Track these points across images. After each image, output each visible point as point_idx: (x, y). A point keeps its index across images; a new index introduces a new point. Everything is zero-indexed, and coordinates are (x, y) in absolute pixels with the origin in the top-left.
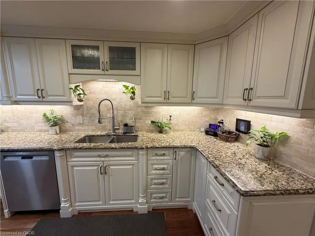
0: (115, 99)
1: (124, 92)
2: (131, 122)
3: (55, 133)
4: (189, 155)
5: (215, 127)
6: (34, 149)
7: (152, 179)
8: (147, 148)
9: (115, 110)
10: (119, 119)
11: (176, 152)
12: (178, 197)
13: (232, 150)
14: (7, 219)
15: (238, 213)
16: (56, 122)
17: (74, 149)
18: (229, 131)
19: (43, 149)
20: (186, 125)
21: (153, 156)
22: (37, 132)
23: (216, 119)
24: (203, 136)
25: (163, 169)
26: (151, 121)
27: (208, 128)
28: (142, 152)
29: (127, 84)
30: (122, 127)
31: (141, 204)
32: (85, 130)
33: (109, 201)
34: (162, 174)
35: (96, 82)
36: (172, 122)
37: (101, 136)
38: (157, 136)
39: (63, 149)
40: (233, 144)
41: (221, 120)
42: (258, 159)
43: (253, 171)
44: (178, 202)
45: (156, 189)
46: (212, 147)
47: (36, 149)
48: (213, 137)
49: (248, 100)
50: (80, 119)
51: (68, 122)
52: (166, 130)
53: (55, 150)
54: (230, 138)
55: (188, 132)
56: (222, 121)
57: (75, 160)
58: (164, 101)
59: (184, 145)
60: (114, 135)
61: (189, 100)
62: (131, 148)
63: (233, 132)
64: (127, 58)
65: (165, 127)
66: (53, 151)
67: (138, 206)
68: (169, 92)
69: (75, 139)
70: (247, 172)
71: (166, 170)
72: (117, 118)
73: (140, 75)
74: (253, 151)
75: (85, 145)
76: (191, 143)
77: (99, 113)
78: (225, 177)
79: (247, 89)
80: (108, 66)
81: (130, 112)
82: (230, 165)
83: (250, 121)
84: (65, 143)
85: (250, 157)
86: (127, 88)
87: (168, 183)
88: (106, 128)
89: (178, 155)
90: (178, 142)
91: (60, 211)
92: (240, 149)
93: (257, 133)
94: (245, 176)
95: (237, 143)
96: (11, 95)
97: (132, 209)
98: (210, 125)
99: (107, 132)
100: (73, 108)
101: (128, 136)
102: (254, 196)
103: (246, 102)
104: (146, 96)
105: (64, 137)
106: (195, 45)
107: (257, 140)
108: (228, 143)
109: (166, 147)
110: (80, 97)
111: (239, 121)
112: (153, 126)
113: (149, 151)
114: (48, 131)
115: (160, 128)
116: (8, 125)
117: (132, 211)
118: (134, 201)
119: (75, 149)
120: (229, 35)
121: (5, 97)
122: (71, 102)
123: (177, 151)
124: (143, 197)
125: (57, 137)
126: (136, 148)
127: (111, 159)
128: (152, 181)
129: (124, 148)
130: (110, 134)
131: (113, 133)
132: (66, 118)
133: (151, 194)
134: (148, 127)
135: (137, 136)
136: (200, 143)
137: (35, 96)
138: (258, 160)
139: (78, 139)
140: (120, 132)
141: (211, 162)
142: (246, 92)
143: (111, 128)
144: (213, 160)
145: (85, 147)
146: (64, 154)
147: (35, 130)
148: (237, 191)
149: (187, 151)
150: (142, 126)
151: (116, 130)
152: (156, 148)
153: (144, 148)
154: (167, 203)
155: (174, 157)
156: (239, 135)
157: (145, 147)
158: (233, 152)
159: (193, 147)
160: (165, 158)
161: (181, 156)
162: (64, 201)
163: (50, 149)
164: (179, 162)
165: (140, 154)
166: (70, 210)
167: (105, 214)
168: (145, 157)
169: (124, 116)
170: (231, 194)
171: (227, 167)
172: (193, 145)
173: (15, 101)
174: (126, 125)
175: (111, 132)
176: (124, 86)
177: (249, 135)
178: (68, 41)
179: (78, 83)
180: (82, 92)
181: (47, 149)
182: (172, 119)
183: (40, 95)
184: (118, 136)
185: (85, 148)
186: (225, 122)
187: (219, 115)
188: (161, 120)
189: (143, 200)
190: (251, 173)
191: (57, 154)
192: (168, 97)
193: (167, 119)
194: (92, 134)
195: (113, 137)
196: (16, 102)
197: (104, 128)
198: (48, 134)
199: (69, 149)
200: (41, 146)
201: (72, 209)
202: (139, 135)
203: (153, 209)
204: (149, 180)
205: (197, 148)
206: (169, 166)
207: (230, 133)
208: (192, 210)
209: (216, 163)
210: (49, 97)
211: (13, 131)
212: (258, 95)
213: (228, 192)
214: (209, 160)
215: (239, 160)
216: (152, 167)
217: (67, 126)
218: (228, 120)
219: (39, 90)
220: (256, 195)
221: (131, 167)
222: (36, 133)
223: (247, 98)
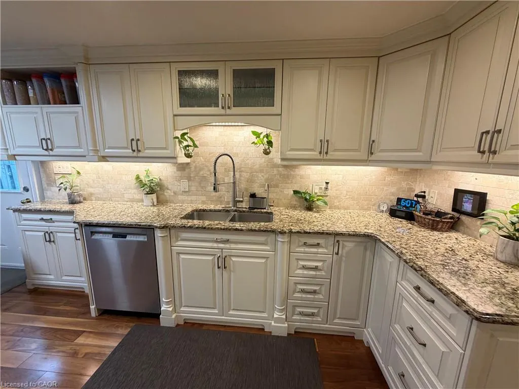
0: (237, 154)
1: (254, 143)
2: (260, 192)
3: (152, 204)
4: (362, 248)
5: (408, 203)
6: (129, 225)
7: (296, 284)
8: (291, 232)
9: (237, 172)
10: (242, 186)
11: (338, 241)
12: (338, 316)
13: (445, 243)
14: (93, 318)
15: (465, 351)
16: (152, 188)
17: (182, 227)
18: (438, 212)
19: (140, 225)
20: (353, 198)
21: (299, 246)
22: (127, 202)
23: (411, 190)
24: (385, 218)
25: (316, 268)
26: (294, 191)
27: (395, 204)
28: (282, 239)
29: (259, 129)
30: (246, 199)
31: (278, 320)
32: (192, 202)
33: (229, 311)
34: (314, 277)
35: (209, 127)
36: (329, 193)
37: (215, 211)
38: (304, 214)
39: (167, 227)
40: (445, 234)
41: (422, 192)
42: (503, 262)
43: (495, 282)
44: (337, 326)
45: (302, 299)
46: (406, 238)
47: (131, 225)
48: (404, 222)
49: (490, 151)
50: (185, 184)
51: (168, 189)
52: (318, 207)
53: (156, 227)
54: (441, 224)
55: (356, 211)
56: (423, 194)
57: (183, 243)
58: (319, 157)
59: (353, 231)
60: (236, 211)
61: (363, 155)
62: (265, 231)
63: (445, 214)
64: (260, 87)
65: (317, 200)
66: (153, 229)
67: (273, 323)
68: (327, 141)
69: (179, 214)
70: (483, 283)
71: (321, 270)
72: (239, 185)
73: (281, 115)
74: (490, 248)
75: (196, 222)
76: (366, 228)
77: (215, 175)
78: (438, 287)
79: (487, 132)
80: (230, 102)
81: (260, 176)
82: (447, 269)
83: (487, 193)
84: (168, 218)
85: (484, 257)
86: (258, 135)
87: (323, 293)
88: (223, 199)
89: (343, 248)
90: (342, 225)
91: (161, 316)
92: (462, 244)
93: (501, 216)
94: (480, 288)
95: (454, 233)
96: (98, 148)
97: (263, 327)
98: (399, 200)
99: (223, 206)
100: (175, 168)
101: (256, 212)
102: (502, 324)
103: (485, 156)
104: (289, 148)
105: (165, 210)
106: (379, 57)
107: (502, 228)
108: (436, 233)
109: (322, 233)
110: (188, 150)
111: (459, 194)
112: (296, 198)
113: (294, 237)
114: (142, 201)
115: (308, 203)
116: (91, 190)
117: (263, 329)
118: (265, 315)
119: (184, 227)
120: (450, 34)
121: (91, 151)
122: (175, 158)
123: (340, 240)
124: (281, 311)
125: (155, 209)
126: (273, 231)
127: (233, 246)
128: (296, 286)
129: (255, 230)
130: (229, 209)
131: (234, 207)
132: (165, 183)
133: (294, 306)
134: (288, 199)
135: (271, 213)
136: (382, 229)
137: (129, 149)
138: (502, 264)
139: (184, 213)
140: (244, 207)
141: (408, 261)
142: (486, 138)
143: (231, 199)
144: (411, 257)
145: (197, 226)
146: (167, 234)
147: (126, 199)
148: (467, 312)
149: (358, 242)
150: (278, 199)
151: (238, 203)
152: (306, 233)
153: (285, 232)
154: (319, 325)
155: (336, 250)
156: (458, 218)
157: (287, 231)
158: (449, 248)
159: (371, 236)
160: (319, 250)
161: (347, 249)
162: (166, 302)
163: (149, 226)
164: (344, 258)
165: (278, 241)
166: (174, 316)
167: (222, 329)
168: (286, 247)
169: (251, 181)
170: (450, 318)
171: (441, 271)
172: (370, 231)
173: (103, 157)
174: (253, 196)
175: (230, 206)
176: (254, 133)
177: (483, 219)
178: (174, 66)
179: (185, 129)
180: (191, 143)
181: (146, 225)
182: (329, 187)
183: (135, 148)
184: (241, 212)
185: (197, 228)
186: (429, 195)
187: (418, 183)
188: (311, 188)
189: (281, 314)
190: (491, 285)
191: (158, 234)
192: (325, 151)
193: (321, 188)
194: (202, 208)
195: (233, 213)
196: (104, 159)
197: (219, 200)
198: (142, 205)
199: (174, 227)
200: (137, 221)
201: (177, 315)
202: (274, 213)
203: (295, 332)
204: (291, 284)
205: (378, 237)
206: (326, 264)
207: (439, 214)
208: (362, 342)
209: (419, 263)
210: (147, 151)
211: (98, 199)
212: (512, 142)
213: (443, 315)
214: (405, 258)
215: (464, 262)
216: (297, 265)
217: (168, 194)
218: (437, 192)
219: (133, 140)
220: (507, 323)
221: (263, 261)
222: (125, 203)
223: (486, 149)
